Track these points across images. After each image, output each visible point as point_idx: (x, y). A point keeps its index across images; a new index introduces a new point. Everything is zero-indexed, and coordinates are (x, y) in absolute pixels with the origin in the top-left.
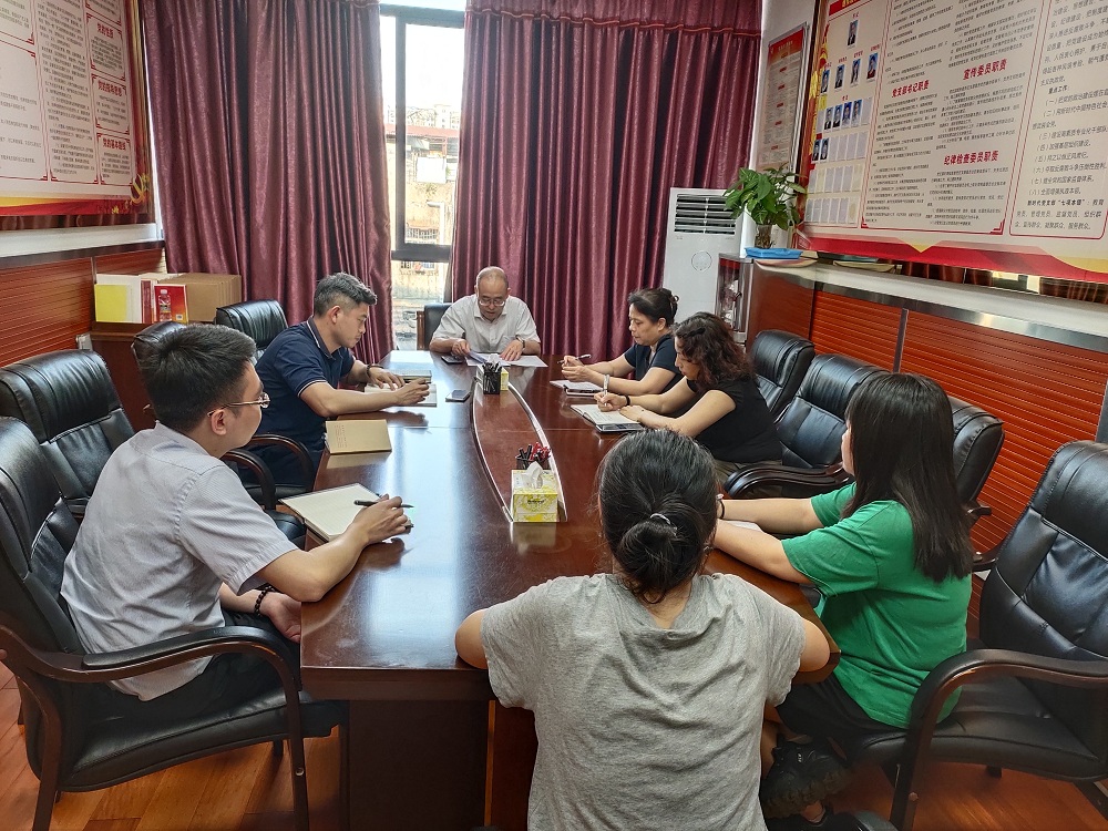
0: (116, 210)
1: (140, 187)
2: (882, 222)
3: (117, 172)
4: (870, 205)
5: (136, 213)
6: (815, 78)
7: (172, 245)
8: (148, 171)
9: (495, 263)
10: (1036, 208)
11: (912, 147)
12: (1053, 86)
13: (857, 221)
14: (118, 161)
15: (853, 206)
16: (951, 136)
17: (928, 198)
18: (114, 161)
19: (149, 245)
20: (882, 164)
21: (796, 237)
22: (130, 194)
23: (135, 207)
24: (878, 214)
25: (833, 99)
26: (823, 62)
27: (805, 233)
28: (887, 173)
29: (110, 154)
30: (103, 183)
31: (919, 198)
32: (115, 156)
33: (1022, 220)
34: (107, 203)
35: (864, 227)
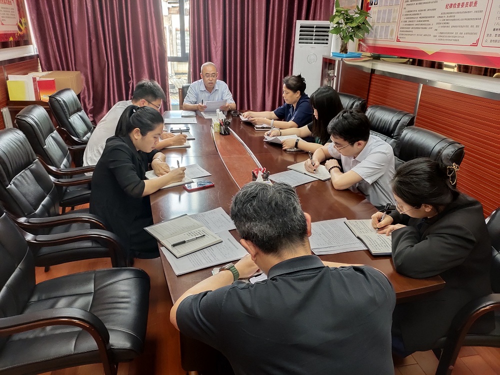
0: (11, 39)
1: (22, 25)
2: (408, 38)
3: (9, 17)
4: (402, 30)
5: (21, 41)
7: (42, 56)
8: (25, 16)
9: (210, 60)
10: (498, 32)
13: (394, 37)
14: (9, 12)
15: (392, 31)
17: (436, 27)
18: (7, 11)
19: (31, 57)
20: (409, 8)
21: (360, 45)
22: (17, 29)
23: (20, 36)
24: (406, 35)
27: (365, 43)
28: (412, 13)
29: (4, 8)
30: (3, 24)
31: (430, 26)
32: (7, 8)
33: (489, 39)
34: (7, 35)
35: (398, 41)
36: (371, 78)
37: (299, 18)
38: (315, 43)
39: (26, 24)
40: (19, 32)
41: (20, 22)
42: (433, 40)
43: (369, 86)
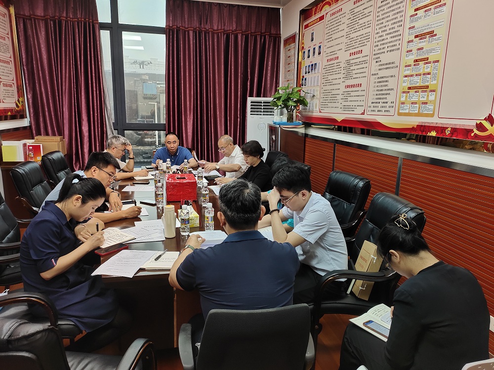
0: (10, 113)
1: (19, 103)
2: (326, 110)
3: (9, 97)
4: (322, 104)
5: (18, 115)
6: (300, 54)
8: (23, 96)
10: (374, 105)
11: (335, 82)
12: (377, 60)
13: (318, 110)
14: (10, 93)
15: (316, 104)
16: (346, 78)
17: (341, 101)
18: (8, 92)
20: (325, 88)
22: (15, 106)
23: (17, 111)
24: (325, 107)
25: (307, 62)
26: (303, 47)
28: (327, 91)
29: (6, 90)
30: (3, 102)
31: (338, 101)
32: (8, 90)
33: (370, 109)
34: (5, 111)
35: (320, 112)
36: (305, 141)
37: (251, 96)
38: (264, 115)
39: (23, 102)
40: (17, 108)
41: (18, 101)
42: (340, 111)
43: (305, 148)
